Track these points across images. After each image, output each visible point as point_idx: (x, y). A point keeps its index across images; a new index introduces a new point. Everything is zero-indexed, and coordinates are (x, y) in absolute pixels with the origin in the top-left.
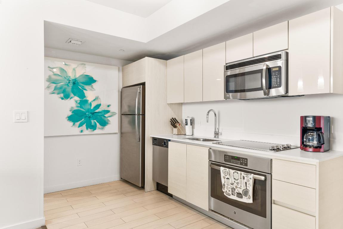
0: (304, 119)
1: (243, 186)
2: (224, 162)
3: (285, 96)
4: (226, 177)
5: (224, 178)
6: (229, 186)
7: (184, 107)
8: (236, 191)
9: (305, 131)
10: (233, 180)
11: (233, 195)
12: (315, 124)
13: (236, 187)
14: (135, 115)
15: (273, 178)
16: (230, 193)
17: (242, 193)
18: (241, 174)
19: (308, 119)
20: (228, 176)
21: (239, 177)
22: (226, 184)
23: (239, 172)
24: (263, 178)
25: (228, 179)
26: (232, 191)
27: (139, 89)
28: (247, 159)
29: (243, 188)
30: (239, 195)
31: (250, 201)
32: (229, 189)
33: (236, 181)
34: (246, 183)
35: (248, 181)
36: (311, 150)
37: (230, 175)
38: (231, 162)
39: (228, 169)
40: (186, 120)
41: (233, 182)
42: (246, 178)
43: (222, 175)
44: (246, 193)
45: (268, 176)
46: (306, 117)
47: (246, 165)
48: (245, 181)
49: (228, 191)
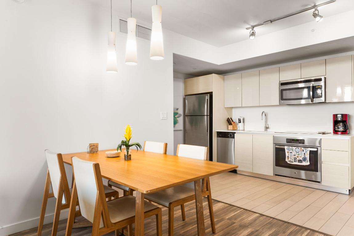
0: (335, 116)
1: (302, 155)
2: (286, 143)
3: (325, 103)
4: (290, 152)
5: (288, 152)
6: (292, 157)
7: (233, 110)
8: (298, 159)
9: (336, 123)
10: (295, 153)
11: (295, 162)
12: (343, 119)
13: (298, 157)
14: (204, 116)
15: (322, 149)
16: (293, 161)
17: (302, 160)
18: (301, 149)
19: (338, 116)
20: (291, 151)
21: (300, 150)
22: (289, 156)
23: (300, 148)
24: (315, 150)
25: (291, 152)
26: (294, 160)
27: (207, 97)
28: (304, 140)
29: (303, 156)
30: (300, 161)
31: (308, 163)
32: (292, 159)
33: (297, 153)
34: (305, 154)
35: (306, 152)
36: (340, 133)
37: (293, 150)
38: (292, 143)
39: (291, 147)
40: (239, 119)
41: (295, 154)
42: (304, 150)
43: (286, 151)
44: (305, 159)
45: (319, 148)
46: (337, 115)
47: (304, 143)
48: (304, 152)
49: (291, 160)
